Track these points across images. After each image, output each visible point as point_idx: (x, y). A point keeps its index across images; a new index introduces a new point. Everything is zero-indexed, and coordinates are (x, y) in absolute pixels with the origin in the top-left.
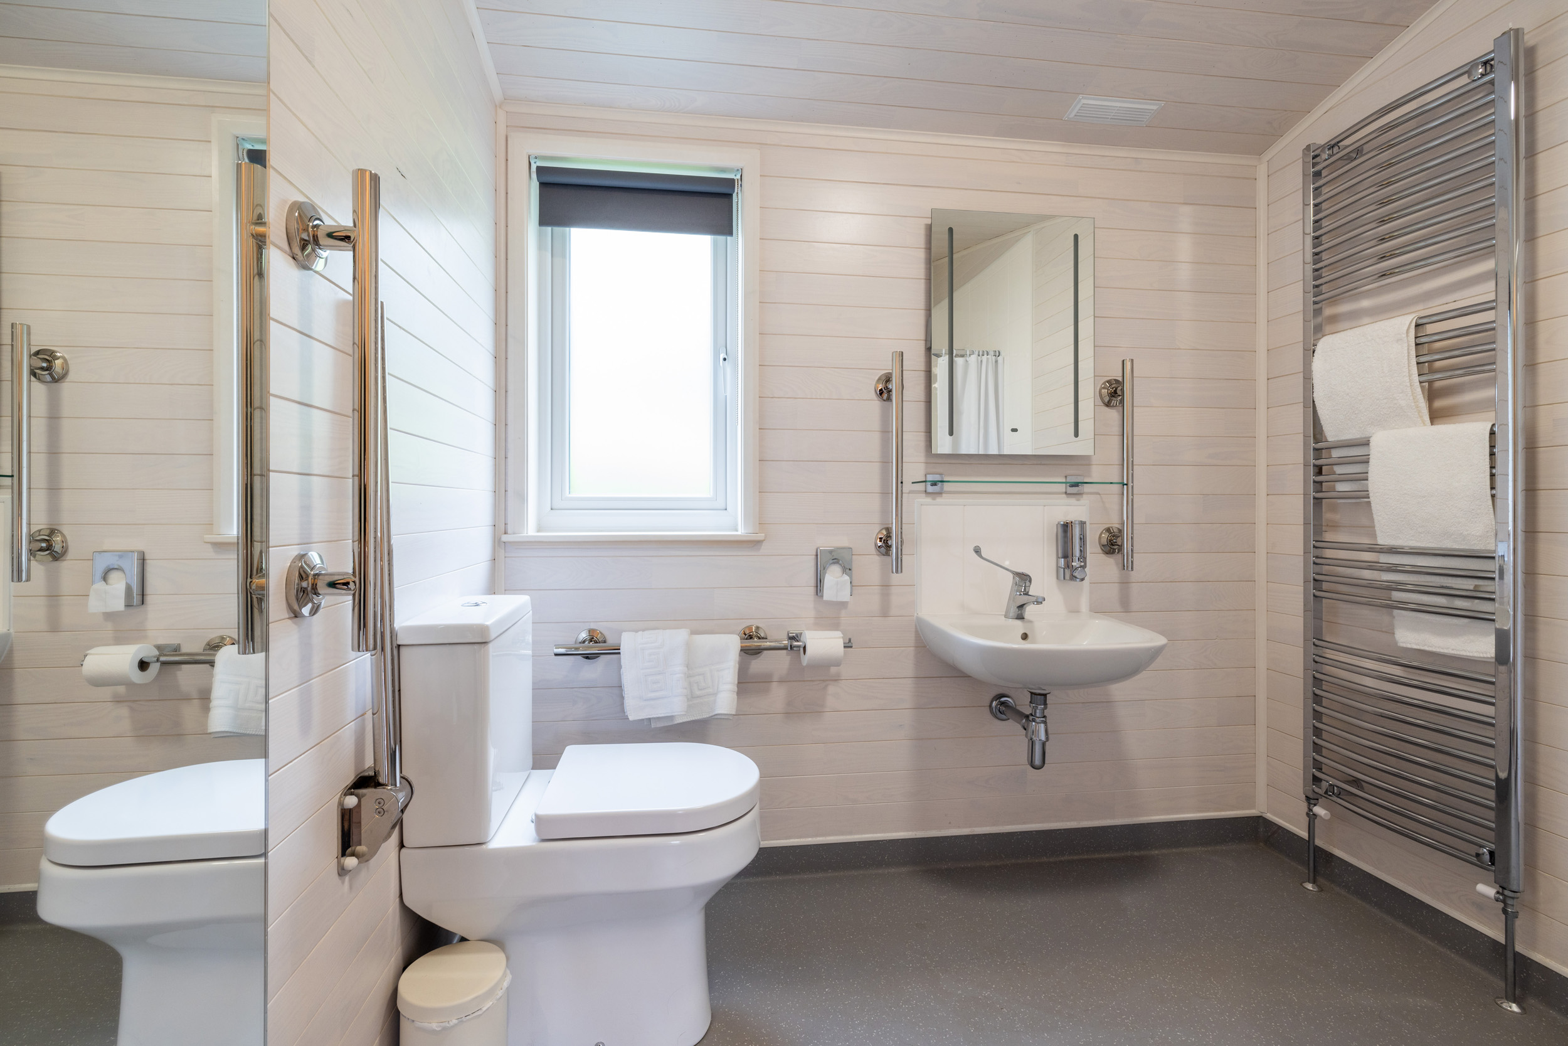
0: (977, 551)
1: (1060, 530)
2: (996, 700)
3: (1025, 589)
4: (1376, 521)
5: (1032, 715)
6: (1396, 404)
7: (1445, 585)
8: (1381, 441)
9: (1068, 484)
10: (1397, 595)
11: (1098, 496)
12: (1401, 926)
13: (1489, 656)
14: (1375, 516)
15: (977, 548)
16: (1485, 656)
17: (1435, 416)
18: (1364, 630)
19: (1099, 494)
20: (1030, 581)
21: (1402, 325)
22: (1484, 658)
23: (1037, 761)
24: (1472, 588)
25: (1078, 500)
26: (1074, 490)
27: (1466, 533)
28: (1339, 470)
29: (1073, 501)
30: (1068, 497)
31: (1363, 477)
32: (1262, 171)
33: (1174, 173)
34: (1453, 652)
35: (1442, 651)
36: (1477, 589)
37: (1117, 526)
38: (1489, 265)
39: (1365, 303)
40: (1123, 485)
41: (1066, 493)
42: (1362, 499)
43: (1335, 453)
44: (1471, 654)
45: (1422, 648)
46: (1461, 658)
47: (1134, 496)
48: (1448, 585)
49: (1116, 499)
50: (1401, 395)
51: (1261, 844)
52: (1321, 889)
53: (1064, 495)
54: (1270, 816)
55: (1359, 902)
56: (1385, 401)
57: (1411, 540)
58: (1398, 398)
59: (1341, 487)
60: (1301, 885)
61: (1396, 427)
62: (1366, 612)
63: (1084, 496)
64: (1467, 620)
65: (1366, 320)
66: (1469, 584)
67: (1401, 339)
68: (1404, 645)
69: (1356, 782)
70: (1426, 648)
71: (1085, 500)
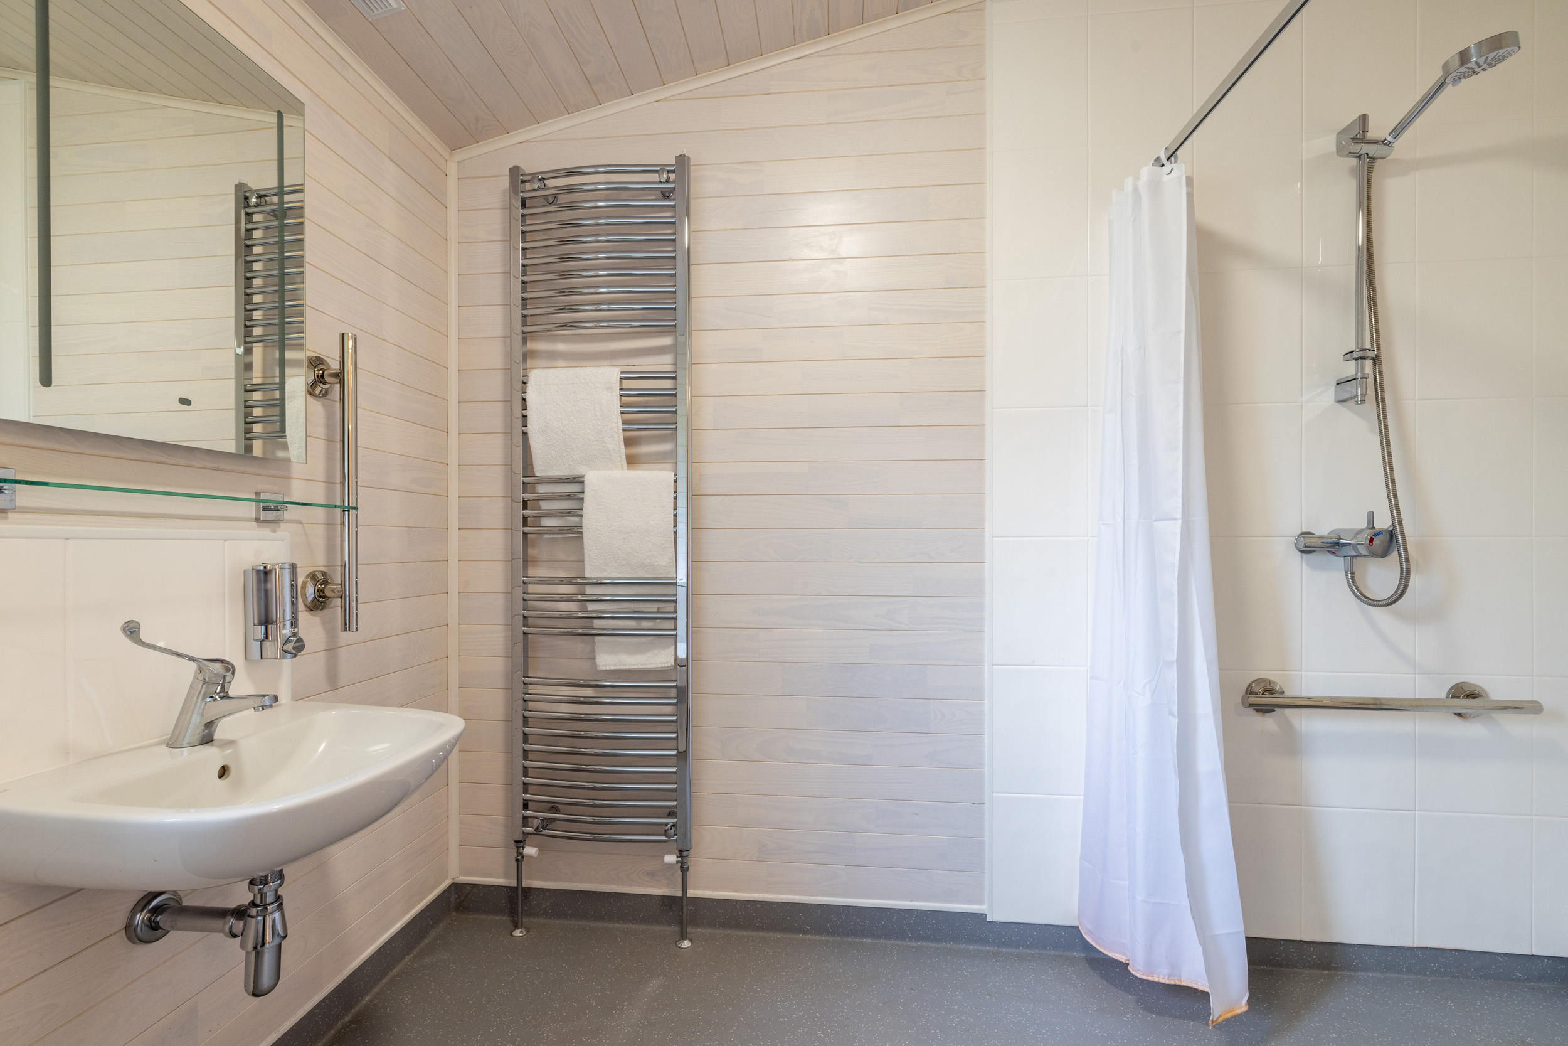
0: (132, 631)
1: (252, 580)
2: (142, 911)
3: (223, 688)
4: (586, 555)
5: (253, 904)
6: (604, 447)
7: (637, 610)
8: (593, 478)
9: (262, 504)
10: (598, 623)
11: (300, 525)
12: (594, 924)
13: (669, 665)
14: (586, 551)
15: (132, 625)
16: (666, 665)
17: (632, 461)
18: (560, 659)
19: (301, 523)
20: (233, 673)
21: (610, 374)
22: (665, 667)
23: (266, 980)
24: (656, 610)
25: (274, 531)
26: (271, 515)
27: (656, 564)
28: (544, 505)
29: (266, 532)
30: (259, 526)
31: (578, 513)
32: (452, 169)
33: (380, 112)
34: (642, 667)
35: (634, 667)
36: (661, 610)
37: (323, 569)
38: (667, 341)
39: (561, 347)
40: (344, 511)
41: (257, 520)
42: (574, 535)
43: (541, 489)
44: (655, 666)
45: (618, 668)
46: (640, 671)
47: (358, 527)
48: (639, 610)
49: (320, 530)
50: (610, 439)
51: (454, 914)
52: (528, 930)
53: (254, 524)
54: (464, 879)
55: (557, 921)
56: (596, 443)
57: (615, 572)
58: (607, 441)
59: (548, 522)
60: (511, 935)
61: (601, 468)
62: (564, 643)
63: (282, 524)
64: (650, 638)
65: (561, 363)
66: (653, 607)
67: (611, 388)
68: (604, 668)
69: (554, 808)
70: (622, 667)
71: (284, 530)
